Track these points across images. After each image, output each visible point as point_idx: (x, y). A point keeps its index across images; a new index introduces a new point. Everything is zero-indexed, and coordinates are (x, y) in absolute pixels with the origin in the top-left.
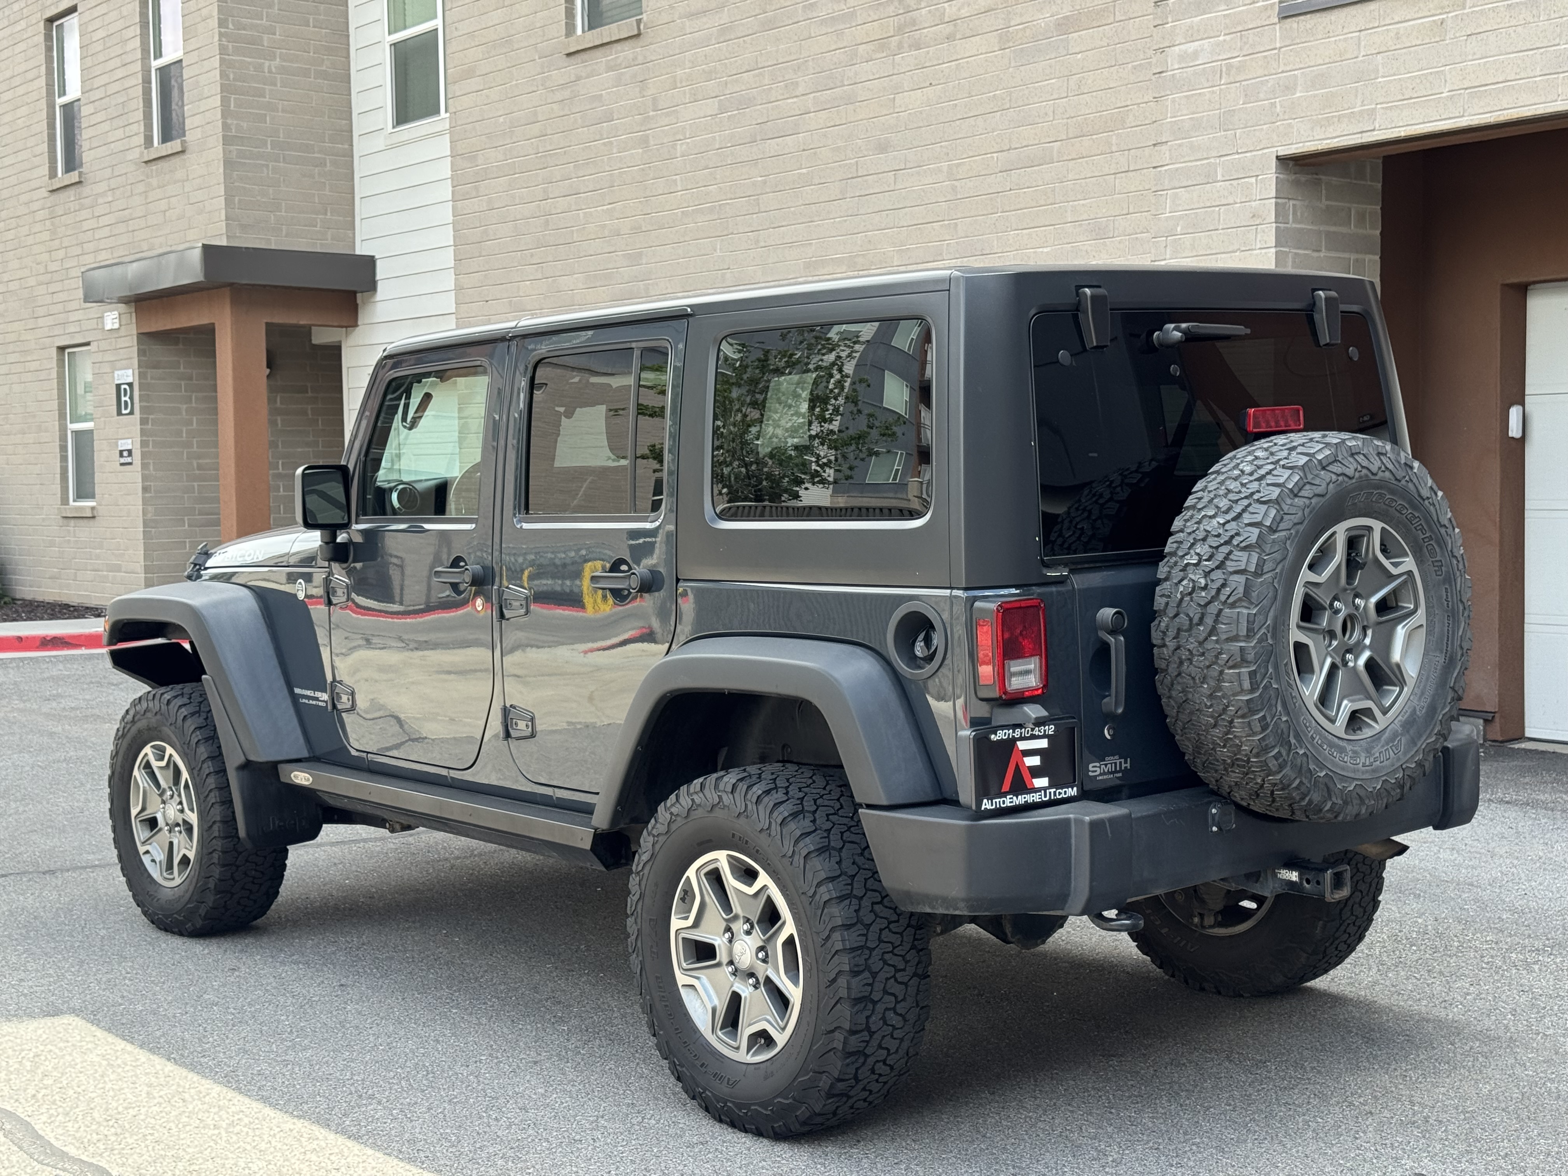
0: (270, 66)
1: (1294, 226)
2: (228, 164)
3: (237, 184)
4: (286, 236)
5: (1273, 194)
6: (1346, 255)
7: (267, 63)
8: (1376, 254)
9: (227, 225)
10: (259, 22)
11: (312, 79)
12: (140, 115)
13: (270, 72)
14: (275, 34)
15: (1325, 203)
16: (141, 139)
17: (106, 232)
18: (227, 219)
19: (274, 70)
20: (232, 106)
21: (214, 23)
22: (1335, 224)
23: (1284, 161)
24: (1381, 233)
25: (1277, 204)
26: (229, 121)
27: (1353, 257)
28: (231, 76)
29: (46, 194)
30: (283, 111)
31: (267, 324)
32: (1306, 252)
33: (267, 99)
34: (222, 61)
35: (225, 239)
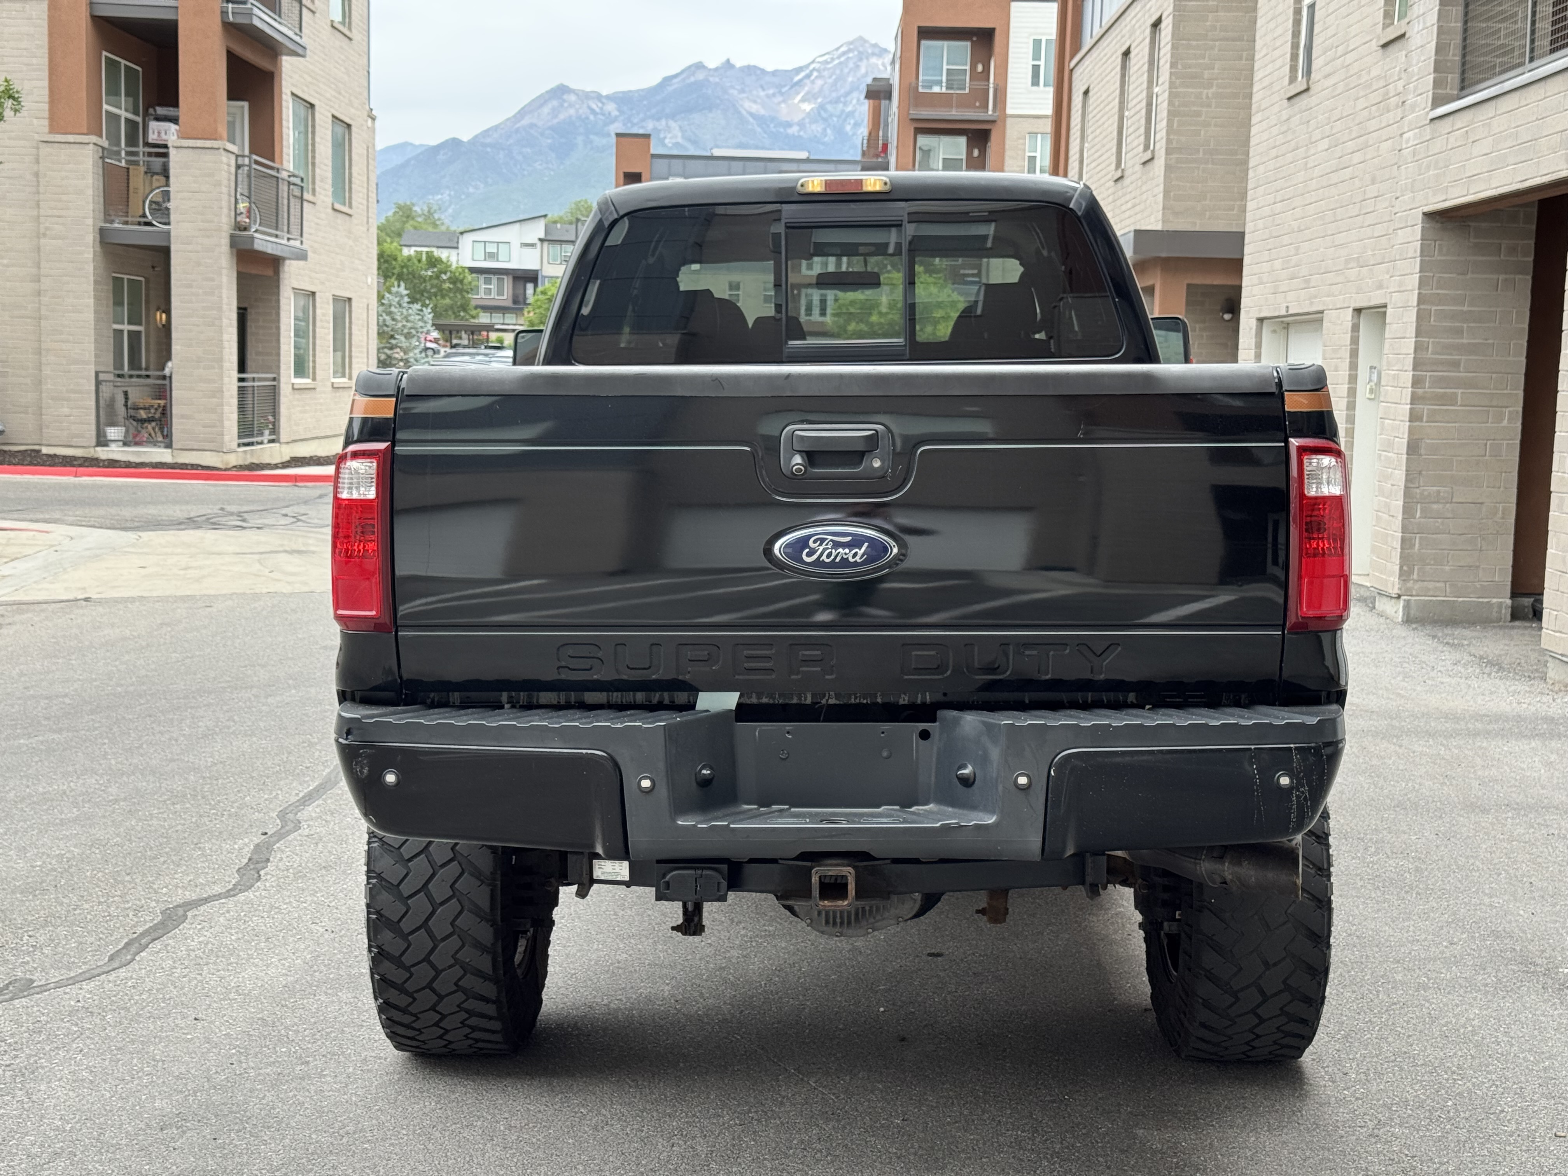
0: (1207, 94)
1: (1439, 258)
2: (1168, 168)
3: (1173, 183)
4: (1209, 219)
5: (1419, 237)
6: (1495, 277)
7: (1205, 91)
8: (1527, 274)
9: (1163, 214)
10: (1201, 61)
11: (1240, 100)
12: (1142, 130)
13: (1207, 97)
14: (1213, 69)
15: (1472, 240)
16: (1141, 148)
17: (1127, 214)
18: (1164, 209)
19: (1210, 95)
20: (1175, 125)
21: (1168, 65)
22: (1483, 255)
23: (1430, 216)
24: (1535, 261)
25: (1422, 244)
26: (1172, 137)
27: (1502, 277)
28: (1177, 104)
29: (1113, 183)
30: (1215, 125)
31: (1189, 286)
32: (1451, 275)
33: (1203, 118)
34: (1170, 93)
35: (1160, 222)
